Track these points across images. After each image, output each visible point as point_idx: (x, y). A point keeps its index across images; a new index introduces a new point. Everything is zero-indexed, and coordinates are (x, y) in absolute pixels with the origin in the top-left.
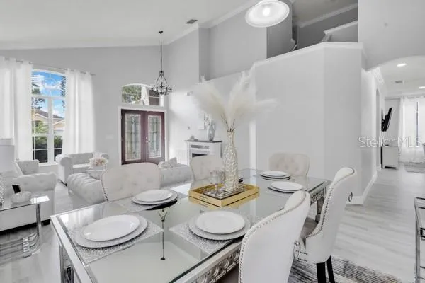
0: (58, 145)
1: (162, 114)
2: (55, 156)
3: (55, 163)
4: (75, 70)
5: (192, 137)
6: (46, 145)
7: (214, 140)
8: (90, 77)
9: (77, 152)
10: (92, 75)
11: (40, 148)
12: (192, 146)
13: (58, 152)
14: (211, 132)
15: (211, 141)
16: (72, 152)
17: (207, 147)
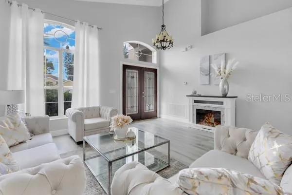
0: (68, 98)
1: (155, 71)
2: (65, 109)
3: (65, 117)
4: (84, 23)
5: (195, 93)
6: (57, 98)
7: (228, 96)
8: (97, 30)
9: (85, 106)
10: (98, 28)
11: (51, 101)
12: (196, 101)
13: (67, 105)
14: (226, 87)
15: (225, 96)
16: (80, 106)
17: (222, 103)
